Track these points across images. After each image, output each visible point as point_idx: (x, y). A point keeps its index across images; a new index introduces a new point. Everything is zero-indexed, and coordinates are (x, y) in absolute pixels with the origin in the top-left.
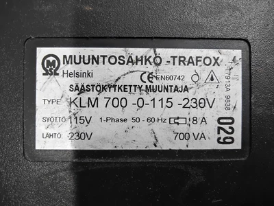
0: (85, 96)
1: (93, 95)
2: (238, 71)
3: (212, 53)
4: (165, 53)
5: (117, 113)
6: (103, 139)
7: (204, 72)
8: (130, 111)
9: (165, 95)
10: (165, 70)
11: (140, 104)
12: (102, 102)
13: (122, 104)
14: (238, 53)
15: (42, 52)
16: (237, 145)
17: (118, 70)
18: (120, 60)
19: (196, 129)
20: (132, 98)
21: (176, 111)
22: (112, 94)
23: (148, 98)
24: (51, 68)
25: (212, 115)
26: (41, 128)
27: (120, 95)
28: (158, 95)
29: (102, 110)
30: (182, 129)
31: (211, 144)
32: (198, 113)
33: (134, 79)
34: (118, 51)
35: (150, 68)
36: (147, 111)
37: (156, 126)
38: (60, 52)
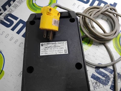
0: (47, 48)
1: (48, 48)
2: (67, 44)
3: (63, 42)
4: (57, 42)
5: (51, 50)
6: (49, 54)
7: (62, 44)
8: (53, 50)
9: (57, 47)
10: (57, 44)
11: (54, 49)
12: (49, 49)
13: (51, 49)
14: (66, 42)
15: (41, 43)
16: (67, 53)
17: (51, 45)
18: (51, 44)
19: (61, 51)
21: (59, 49)
22: (50, 48)
23: (55, 48)
24: (42, 45)
26: (41, 53)
27: (51, 48)
28: (56, 48)
30: (60, 51)
31: (64, 53)
32: (62, 49)
33: (53, 46)
34: (51, 43)
35: (55, 44)
37: (56, 51)
38: (43, 43)
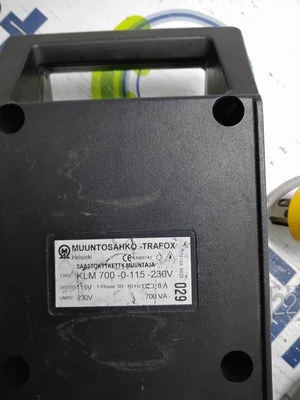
0: (87, 272)
1: (92, 270)
2: (188, 251)
3: (170, 240)
4: (139, 241)
5: (108, 282)
6: (100, 300)
7: (165, 253)
8: (117, 281)
9: (139, 269)
10: (139, 252)
11: (123, 276)
12: (98, 275)
13: (110, 276)
14: (188, 240)
15: (58, 244)
16: (189, 301)
17: (108, 254)
18: (109, 247)
19: (160, 291)
20: (118, 272)
21: (147, 280)
22: (104, 269)
23: (128, 271)
24: (65, 254)
25: (171, 282)
26: (59, 293)
27: (110, 270)
28: (135, 270)
29: (98, 281)
30: (151, 291)
31: (171, 301)
32: (161, 280)
33: (118, 260)
34: (107, 241)
35: (129, 252)
36: (128, 280)
37: (134, 290)
38: (70, 243)
